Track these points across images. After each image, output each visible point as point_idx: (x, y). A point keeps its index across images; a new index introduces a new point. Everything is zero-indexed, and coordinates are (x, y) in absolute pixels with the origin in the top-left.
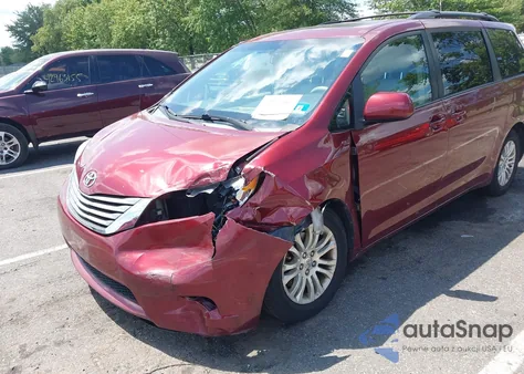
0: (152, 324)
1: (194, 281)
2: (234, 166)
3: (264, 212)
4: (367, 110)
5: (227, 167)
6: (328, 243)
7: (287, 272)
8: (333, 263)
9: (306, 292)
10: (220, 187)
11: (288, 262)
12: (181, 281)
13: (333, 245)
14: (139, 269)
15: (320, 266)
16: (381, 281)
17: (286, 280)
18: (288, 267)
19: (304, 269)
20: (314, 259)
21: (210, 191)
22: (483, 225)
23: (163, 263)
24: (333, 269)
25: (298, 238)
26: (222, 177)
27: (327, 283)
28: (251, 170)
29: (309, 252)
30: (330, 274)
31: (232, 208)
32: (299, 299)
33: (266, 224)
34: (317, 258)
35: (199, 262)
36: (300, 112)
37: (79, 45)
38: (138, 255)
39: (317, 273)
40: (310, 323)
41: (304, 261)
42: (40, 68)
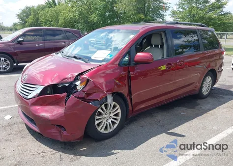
0: (42, 135)
1: (57, 119)
2: (77, 76)
3: (88, 94)
4: (136, 59)
5: (75, 76)
6: (117, 110)
7: (98, 120)
8: (119, 118)
9: (106, 128)
10: (71, 83)
11: (98, 115)
12: (53, 118)
13: (119, 111)
14: (38, 113)
15: (113, 118)
16: (141, 128)
17: (97, 122)
18: (98, 118)
19: (106, 119)
20: (111, 115)
21: (67, 85)
22: (192, 110)
23: (46, 111)
24: (119, 120)
25: (103, 106)
26: (72, 80)
27: (116, 126)
28: (84, 78)
29: (108, 112)
30: (117, 122)
31: (76, 92)
32: (102, 131)
33: (89, 99)
34: (112, 115)
35: (60, 112)
36: (109, 57)
37: (46, 24)
38: (38, 107)
39: (112, 121)
40: (107, 141)
41: (105, 116)
42: (21, 33)
